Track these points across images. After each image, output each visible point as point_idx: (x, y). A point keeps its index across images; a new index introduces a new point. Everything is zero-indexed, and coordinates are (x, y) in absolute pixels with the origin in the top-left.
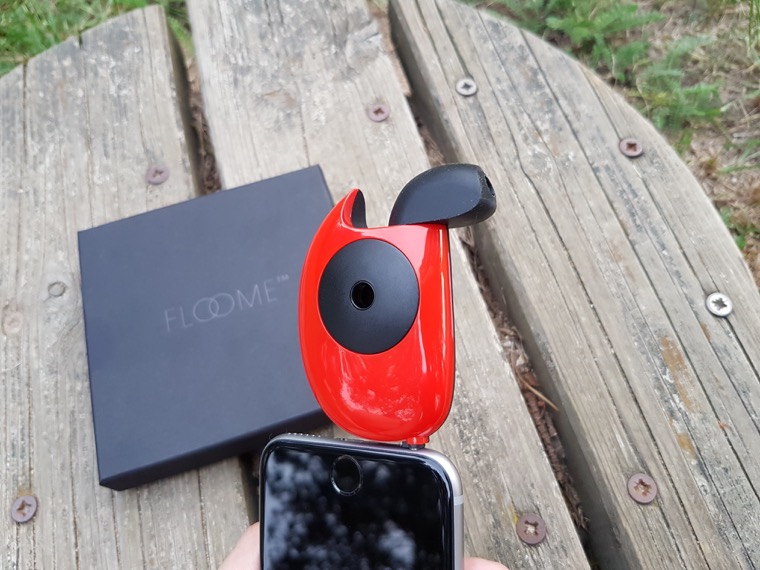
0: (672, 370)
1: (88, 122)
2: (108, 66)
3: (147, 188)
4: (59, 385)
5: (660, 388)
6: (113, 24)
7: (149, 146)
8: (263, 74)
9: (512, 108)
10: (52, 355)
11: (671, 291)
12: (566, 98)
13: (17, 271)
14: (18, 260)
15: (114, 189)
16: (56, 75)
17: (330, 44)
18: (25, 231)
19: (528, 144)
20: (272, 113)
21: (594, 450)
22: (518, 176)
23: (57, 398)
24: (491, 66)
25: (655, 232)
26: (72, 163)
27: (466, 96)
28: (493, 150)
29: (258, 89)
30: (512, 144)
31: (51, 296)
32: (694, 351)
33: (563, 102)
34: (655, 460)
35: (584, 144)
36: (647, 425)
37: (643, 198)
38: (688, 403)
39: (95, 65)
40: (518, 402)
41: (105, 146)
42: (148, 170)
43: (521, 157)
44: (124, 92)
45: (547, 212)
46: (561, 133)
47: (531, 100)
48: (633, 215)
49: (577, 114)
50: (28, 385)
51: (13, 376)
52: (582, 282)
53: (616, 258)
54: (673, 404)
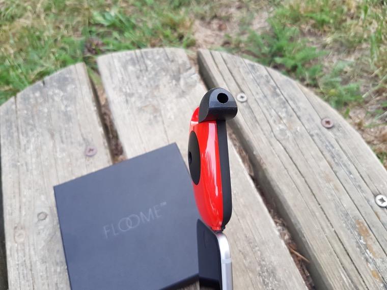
0: (364, 238)
1: (51, 125)
2: (59, 95)
3: (86, 158)
4: (48, 269)
5: (359, 247)
6: (60, 73)
7: (85, 136)
8: (140, 97)
9: (266, 107)
10: (42, 252)
11: (357, 196)
12: (291, 100)
13: (20, 207)
14: (20, 202)
15: (68, 160)
16: (32, 101)
17: (172, 80)
18: (22, 186)
19: (276, 125)
20: (147, 116)
21: (331, 283)
22: (273, 141)
23: (47, 277)
24: (252, 86)
25: (345, 165)
26: (44, 147)
27: (242, 102)
28: (259, 128)
29: (139, 104)
30: (268, 125)
31: (40, 220)
32: (373, 226)
33: (290, 102)
34: (362, 286)
35: (304, 123)
36: (356, 267)
37: (337, 149)
38: (374, 254)
39: (53, 95)
40: (290, 261)
41: (61, 137)
42: (86, 149)
43: (274, 131)
44: (69, 109)
45: (291, 158)
46: (292, 118)
47: (275, 102)
48: (333, 157)
49: (299, 108)
50: (31, 270)
51: (22, 266)
52: (313, 194)
53: (328, 180)
54: (367, 255)
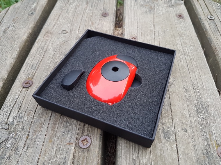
3: (101, 16)
4: (55, 55)
7: (105, 8)
8: (144, 1)
10: (56, 47)
13: (54, 25)
14: (56, 23)
15: (91, 15)
18: (61, 17)
26: (81, 6)
27: (210, 19)
29: (142, 3)
31: (62, 33)
41: (92, 5)
42: (103, 13)
50: (45, 52)
51: (41, 49)
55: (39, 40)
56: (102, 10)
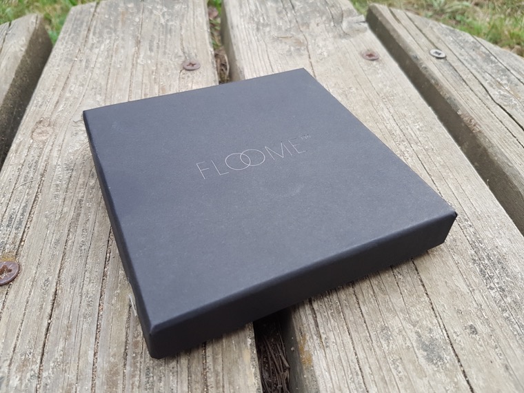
1: (139, 33)
2: (161, 11)
3: (181, 71)
4: (72, 179)
7: (186, 50)
8: (279, 28)
9: (475, 69)
12: (516, 70)
13: (57, 102)
14: (60, 96)
15: (153, 68)
16: (121, 10)
17: (329, 21)
18: (72, 79)
19: (494, 89)
20: (285, 47)
22: (491, 104)
23: (67, 188)
24: (454, 47)
26: (122, 51)
27: (439, 58)
28: (466, 87)
29: (275, 34)
30: (481, 87)
33: (514, 72)
39: (151, 9)
41: (151, 46)
42: (184, 62)
43: (491, 94)
44: (170, 23)
46: (518, 87)
55: (19, 145)
56: (180, 56)
